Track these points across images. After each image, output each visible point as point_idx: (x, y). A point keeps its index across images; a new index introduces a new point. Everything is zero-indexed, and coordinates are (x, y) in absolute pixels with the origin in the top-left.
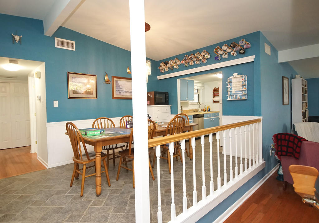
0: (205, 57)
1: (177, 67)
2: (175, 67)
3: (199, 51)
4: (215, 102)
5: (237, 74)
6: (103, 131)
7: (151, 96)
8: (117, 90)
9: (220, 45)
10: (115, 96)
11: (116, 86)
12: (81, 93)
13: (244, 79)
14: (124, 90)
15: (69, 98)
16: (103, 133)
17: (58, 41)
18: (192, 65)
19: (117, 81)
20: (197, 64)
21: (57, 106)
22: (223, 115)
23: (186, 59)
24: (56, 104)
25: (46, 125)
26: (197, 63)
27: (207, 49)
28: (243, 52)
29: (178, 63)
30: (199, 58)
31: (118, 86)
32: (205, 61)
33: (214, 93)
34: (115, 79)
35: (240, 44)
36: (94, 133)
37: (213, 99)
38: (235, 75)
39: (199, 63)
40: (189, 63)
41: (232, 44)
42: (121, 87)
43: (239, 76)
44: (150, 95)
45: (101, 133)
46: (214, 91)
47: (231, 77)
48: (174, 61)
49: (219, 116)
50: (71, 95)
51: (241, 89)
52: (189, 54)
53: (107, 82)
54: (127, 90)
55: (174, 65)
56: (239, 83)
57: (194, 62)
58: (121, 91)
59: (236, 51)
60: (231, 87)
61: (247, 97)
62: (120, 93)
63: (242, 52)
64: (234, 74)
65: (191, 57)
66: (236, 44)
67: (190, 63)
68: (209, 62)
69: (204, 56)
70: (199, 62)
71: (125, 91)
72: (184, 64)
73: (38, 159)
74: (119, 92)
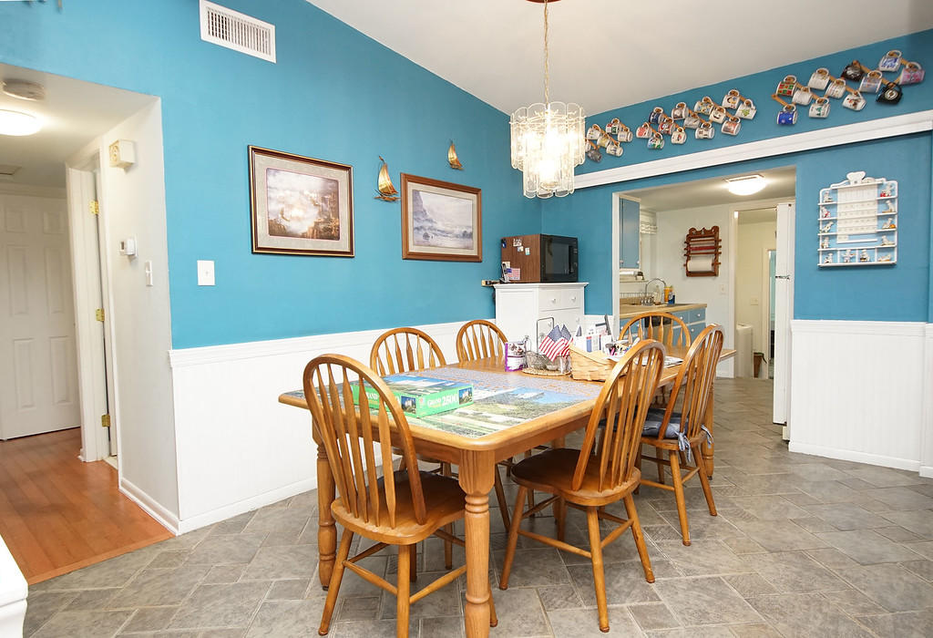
0: (739, 113)
1: (619, 152)
2: (610, 149)
3: (713, 93)
4: (690, 274)
5: (863, 174)
6: (470, 393)
7: (528, 251)
8: (417, 224)
9: (801, 71)
10: (413, 249)
11: (415, 213)
12: (300, 233)
13: (888, 191)
14: (440, 226)
15: (258, 251)
16: (468, 400)
17: (213, 17)
18: (681, 141)
19: (416, 192)
20: (700, 139)
21: (211, 282)
22: (795, 318)
23: (656, 121)
24: (206, 273)
25: (169, 358)
26: (702, 136)
27: (744, 87)
28: (895, 95)
29: (622, 136)
30: (711, 117)
31: (420, 212)
32: (735, 129)
33: (689, 245)
34: (412, 186)
35: (885, 69)
36: (438, 400)
37: (686, 265)
38: (856, 177)
39: (710, 137)
40: (667, 135)
41: (852, 66)
42: (430, 215)
43: (871, 181)
44: (521, 249)
45: (461, 400)
46: (689, 237)
47: (833, 186)
48: (608, 129)
49: (704, 319)
50: (265, 240)
51: (873, 226)
52: (668, 102)
53: (386, 195)
54: (448, 229)
55: (606, 142)
56: (866, 207)
57: (690, 130)
58: (430, 228)
59: (861, 92)
60: (835, 221)
61: (893, 258)
62: (426, 236)
63: (890, 95)
64: (850, 176)
65: (677, 113)
66: (864, 69)
67: (675, 135)
68: (750, 131)
69: (731, 110)
70: (710, 133)
71: (443, 232)
72: (648, 139)
73: (121, 488)
74: (423, 232)
